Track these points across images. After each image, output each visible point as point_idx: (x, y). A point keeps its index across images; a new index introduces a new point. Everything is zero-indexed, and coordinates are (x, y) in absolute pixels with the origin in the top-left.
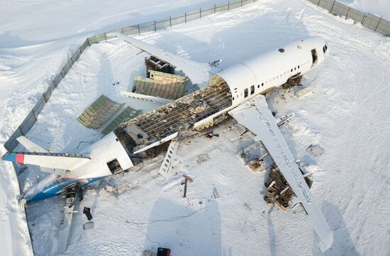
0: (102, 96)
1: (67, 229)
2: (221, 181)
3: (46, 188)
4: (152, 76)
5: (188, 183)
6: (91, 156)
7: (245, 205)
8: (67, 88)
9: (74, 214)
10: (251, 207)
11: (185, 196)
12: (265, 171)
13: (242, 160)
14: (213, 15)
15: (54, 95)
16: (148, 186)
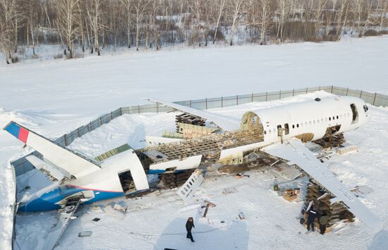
0: (127, 144)
1: (59, 232)
2: (249, 207)
3: (45, 195)
4: (182, 129)
5: (210, 207)
6: (102, 165)
7: (277, 226)
8: (91, 140)
9: (70, 219)
10: (284, 228)
11: (205, 216)
12: (303, 202)
13: (275, 193)
14: (251, 103)
15: (76, 142)
16: (163, 208)
